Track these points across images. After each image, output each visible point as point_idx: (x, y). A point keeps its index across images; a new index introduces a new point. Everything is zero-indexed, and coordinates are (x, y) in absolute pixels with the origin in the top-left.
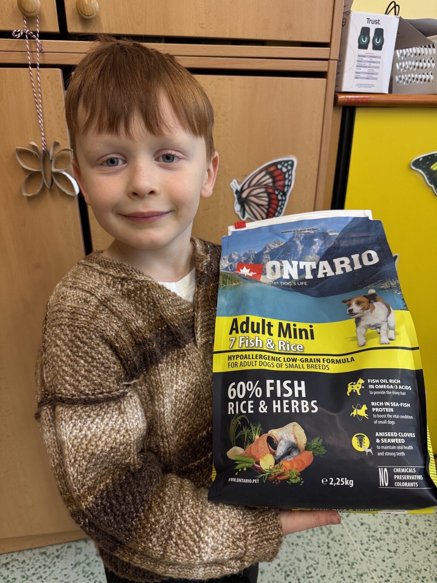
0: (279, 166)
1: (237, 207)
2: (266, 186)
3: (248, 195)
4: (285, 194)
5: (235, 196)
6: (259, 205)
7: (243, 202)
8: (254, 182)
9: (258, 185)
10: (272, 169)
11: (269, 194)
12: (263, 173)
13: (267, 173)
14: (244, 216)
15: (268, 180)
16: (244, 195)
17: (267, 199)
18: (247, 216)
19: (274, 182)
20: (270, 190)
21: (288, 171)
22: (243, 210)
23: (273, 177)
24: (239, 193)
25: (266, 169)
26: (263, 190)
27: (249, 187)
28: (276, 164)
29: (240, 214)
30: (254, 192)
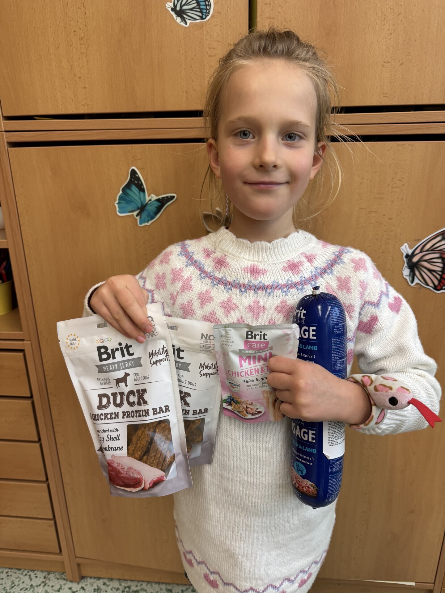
1: (406, 272)
2: (441, 252)
3: (420, 260)
5: (405, 260)
6: (430, 271)
7: (413, 267)
8: (427, 247)
9: (432, 250)
11: (444, 260)
12: (439, 238)
13: (444, 239)
14: (412, 281)
16: (415, 260)
17: (441, 265)
18: (416, 281)
22: (413, 275)
24: (409, 257)
25: (442, 234)
26: (437, 255)
27: (421, 252)
29: (409, 279)
30: (427, 257)
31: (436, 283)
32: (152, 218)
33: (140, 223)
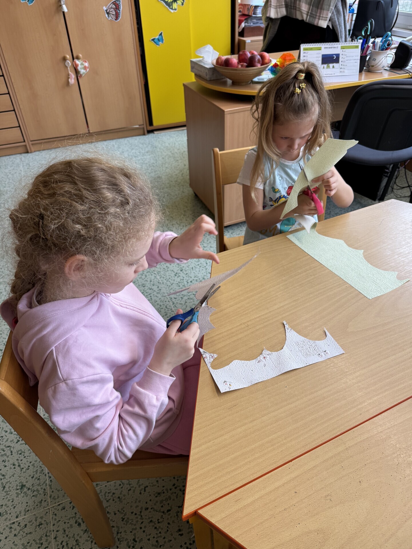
0: (116, 2)
1: (107, 15)
2: (114, 8)
3: (109, 11)
4: (120, 11)
6: (113, 15)
7: (108, 13)
8: (110, 7)
9: (111, 8)
10: (114, 3)
11: (115, 11)
12: (112, 4)
13: (114, 4)
14: (109, 18)
15: (114, 7)
16: (108, 11)
17: (115, 12)
18: (110, 18)
19: (116, 7)
20: (115, 10)
21: (119, 3)
22: (108, 16)
23: (115, 5)
24: (106, 11)
25: (113, 3)
26: (113, 10)
27: (109, 8)
28: (115, 1)
29: (108, 17)
30: (111, 10)
31: (115, 18)
32: (32, 2)
33: (29, 4)
